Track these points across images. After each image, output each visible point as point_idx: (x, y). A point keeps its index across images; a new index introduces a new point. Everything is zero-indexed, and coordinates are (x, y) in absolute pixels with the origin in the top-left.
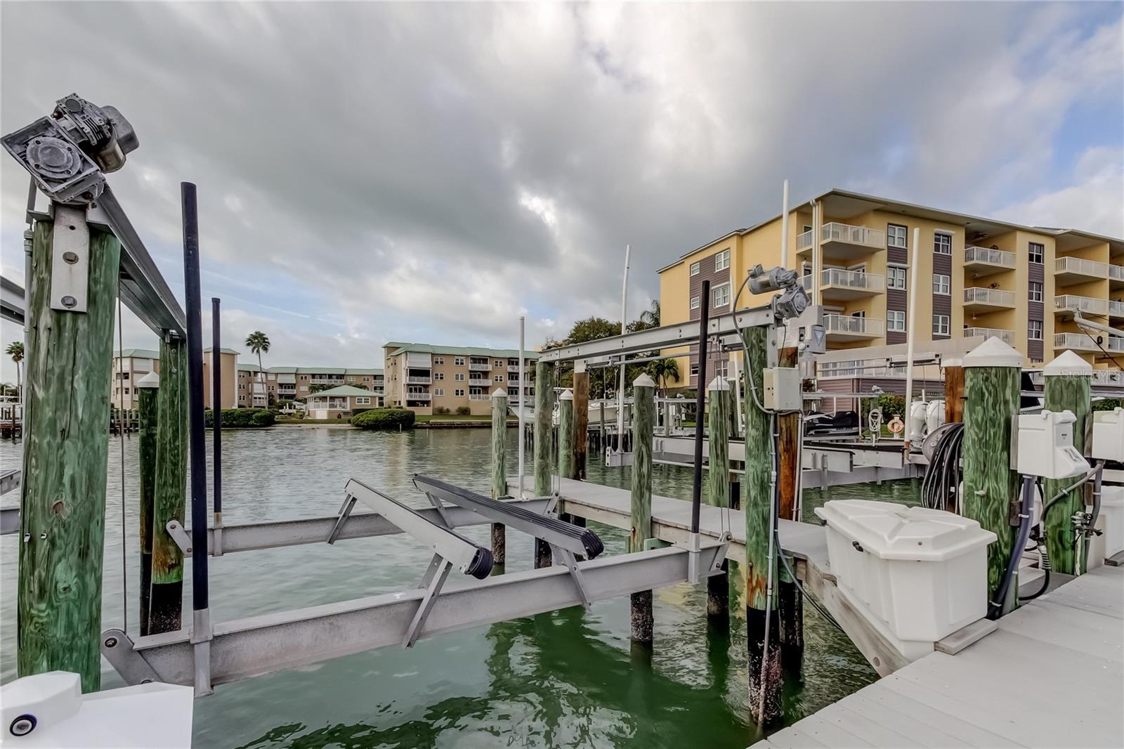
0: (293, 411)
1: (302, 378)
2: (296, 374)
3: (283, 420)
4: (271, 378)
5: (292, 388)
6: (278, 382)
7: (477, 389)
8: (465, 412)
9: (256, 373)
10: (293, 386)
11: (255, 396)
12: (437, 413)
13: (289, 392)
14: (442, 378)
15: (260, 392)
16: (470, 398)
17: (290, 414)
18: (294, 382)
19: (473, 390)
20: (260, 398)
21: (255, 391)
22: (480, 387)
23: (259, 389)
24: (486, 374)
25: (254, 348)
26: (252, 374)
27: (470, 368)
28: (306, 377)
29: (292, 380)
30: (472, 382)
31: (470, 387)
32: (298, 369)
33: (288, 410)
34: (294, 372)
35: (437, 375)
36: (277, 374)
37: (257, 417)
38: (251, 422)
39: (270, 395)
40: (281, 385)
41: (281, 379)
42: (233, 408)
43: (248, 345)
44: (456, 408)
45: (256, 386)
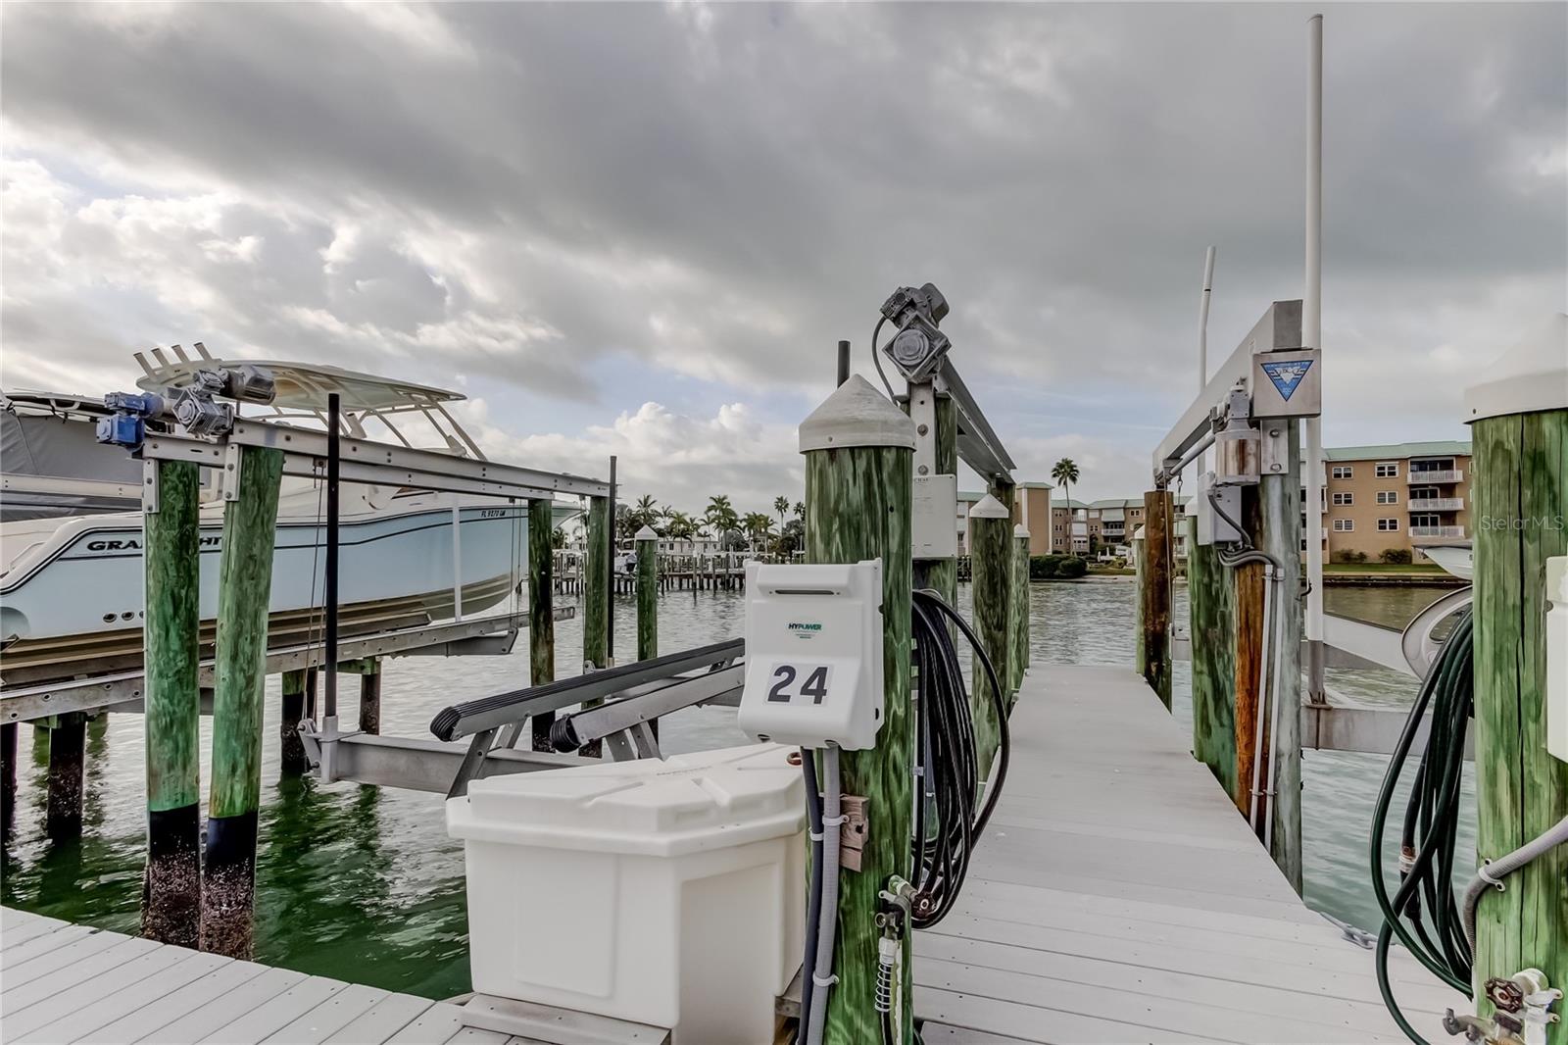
0: (1113, 558)
1: (1132, 513)
2: (1125, 509)
3: (1098, 570)
4: (1094, 515)
5: (1120, 527)
6: (1103, 520)
7: (1429, 516)
8: (1400, 558)
9: (1075, 510)
10: (1120, 525)
11: (1075, 539)
12: (1340, 560)
13: (1116, 532)
14: (1348, 502)
15: (1082, 534)
16: (1411, 534)
17: (1108, 562)
18: (1123, 519)
19: (1416, 519)
20: (1079, 542)
21: (1074, 533)
22: (1433, 512)
23: (1079, 530)
24: (1449, 490)
25: (1061, 479)
26: (1070, 511)
27: (1410, 481)
28: (1137, 512)
29: (1119, 516)
30: (1414, 505)
31: (1412, 513)
32: (1127, 501)
33: (1108, 557)
34: (1122, 506)
35: (1338, 496)
36: (1100, 510)
37: (1063, 565)
38: (1057, 572)
39: (1093, 538)
40: (1107, 524)
41: (1107, 517)
42: (1048, 554)
43: (1054, 476)
44: (1381, 551)
45: (1075, 526)
